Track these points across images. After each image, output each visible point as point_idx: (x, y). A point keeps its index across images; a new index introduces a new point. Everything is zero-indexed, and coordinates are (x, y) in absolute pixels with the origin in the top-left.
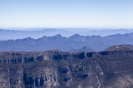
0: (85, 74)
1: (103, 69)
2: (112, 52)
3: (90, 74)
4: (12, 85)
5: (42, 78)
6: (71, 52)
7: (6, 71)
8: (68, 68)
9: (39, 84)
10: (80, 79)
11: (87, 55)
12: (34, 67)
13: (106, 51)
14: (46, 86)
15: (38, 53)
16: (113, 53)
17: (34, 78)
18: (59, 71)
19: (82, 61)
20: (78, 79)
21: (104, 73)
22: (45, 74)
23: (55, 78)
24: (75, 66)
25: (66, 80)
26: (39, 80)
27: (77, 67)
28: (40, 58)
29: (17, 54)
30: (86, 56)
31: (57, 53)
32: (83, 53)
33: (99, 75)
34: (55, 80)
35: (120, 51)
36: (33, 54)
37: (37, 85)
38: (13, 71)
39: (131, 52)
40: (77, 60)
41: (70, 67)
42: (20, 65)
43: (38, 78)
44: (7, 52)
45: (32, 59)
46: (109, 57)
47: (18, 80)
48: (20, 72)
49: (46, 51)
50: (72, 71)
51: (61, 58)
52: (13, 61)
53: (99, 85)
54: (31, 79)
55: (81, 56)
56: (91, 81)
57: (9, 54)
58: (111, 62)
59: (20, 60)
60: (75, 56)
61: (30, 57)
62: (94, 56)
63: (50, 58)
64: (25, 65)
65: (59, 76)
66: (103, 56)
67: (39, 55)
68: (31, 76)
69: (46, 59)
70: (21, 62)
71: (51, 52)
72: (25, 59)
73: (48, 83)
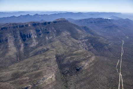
1: (55, 29)
2: (58, 21)
3: (50, 31)
4: (16, 38)
6: (40, 22)
7: (11, 32)
8: (40, 29)
10: (46, 34)
11: (48, 23)
14: (32, 38)
15: (25, 23)
17: (26, 35)
18: (36, 31)
19: (45, 26)
21: (56, 31)
25: (40, 35)
27: (44, 29)
28: (27, 25)
29: (15, 24)
31: (34, 23)
33: (54, 31)
34: (35, 35)
35: (61, 21)
37: (28, 37)
38: (15, 32)
39: (65, 21)
40: (43, 25)
41: (41, 29)
44: (7, 24)
45: (23, 26)
46: (57, 23)
47: (18, 36)
48: (18, 32)
49: (29, 22)
50: (42, 31)
51: (36, 25)
52: (13, 27)
54: (24, 35)
55: (45, 24)
57: (11, 24)
59: (17, 27)
60: (42, 24)
61: (22, 25)
62: (51, 23)
64: (20, 29)
65: (36, 33)
66: (55, 23)
68: (24, 34)
69: (29, 26)
70: (17, 28)
71: (31, 22)
72: (19, 26)
73: (33, 36)
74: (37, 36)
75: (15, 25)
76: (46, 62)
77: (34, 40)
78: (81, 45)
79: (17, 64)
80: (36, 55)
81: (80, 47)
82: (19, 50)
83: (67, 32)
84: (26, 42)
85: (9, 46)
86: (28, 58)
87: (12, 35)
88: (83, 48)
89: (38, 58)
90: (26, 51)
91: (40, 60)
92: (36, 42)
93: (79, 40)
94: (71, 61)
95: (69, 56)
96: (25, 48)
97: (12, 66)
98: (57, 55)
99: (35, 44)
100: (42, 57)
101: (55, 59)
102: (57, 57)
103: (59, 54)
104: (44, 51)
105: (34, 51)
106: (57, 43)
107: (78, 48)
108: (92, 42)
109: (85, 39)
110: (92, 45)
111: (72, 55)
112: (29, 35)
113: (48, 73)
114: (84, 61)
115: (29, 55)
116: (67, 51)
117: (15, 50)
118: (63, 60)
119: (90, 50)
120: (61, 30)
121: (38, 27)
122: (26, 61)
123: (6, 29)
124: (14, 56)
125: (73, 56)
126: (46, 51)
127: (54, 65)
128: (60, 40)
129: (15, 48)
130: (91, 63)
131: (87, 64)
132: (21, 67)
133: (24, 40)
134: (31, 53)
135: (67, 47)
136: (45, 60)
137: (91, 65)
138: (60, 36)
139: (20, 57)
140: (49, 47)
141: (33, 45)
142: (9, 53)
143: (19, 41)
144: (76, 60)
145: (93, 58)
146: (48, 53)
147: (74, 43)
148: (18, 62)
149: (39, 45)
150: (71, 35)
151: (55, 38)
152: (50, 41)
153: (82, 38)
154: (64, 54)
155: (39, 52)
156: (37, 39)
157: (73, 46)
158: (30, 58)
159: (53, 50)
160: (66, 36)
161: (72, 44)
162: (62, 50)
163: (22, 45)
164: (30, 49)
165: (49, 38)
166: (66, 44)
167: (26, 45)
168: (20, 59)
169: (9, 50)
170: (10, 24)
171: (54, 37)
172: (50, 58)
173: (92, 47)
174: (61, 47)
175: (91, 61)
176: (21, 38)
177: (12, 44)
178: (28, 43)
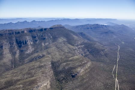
0: (44, 38)
1: (52, 35)
3: (46, 38)
4: (11, 45)
6: (37, 29)
7: (7, 39)
8: (36, 35)
9: (24, 43)
10: (42, 40)
11: (44, 30)
14: (28, 44)
15: (21, 30)
16: (55, 28)
17: (22, 41)
18: (32, 37)
19: (42, 32)
21: (52, 37)
25: (36, 41)
26: (24, 42)
27: (40, 35)
28: (23, 32)
30: (43, 30)
31: (31, 29)
33: (50, 38)
34: (31, 41)
35: (58, 27)
37: (23, 44)
38: (10, 38)
39: (62, 27)
40: (40, 32)
41: (37, 35)
43: (24, 41)
45: (19, 33)
46: (53, 30)
47: (14, 43)
48: (14, 39)
49: (25, 29)
50: (38, 37)
51: (33, 31)
52: (9, 34)
54: (20, 41)
55: (41, 30)
56: (47, 40)
57: (7, 30)
59: (13, 33)
60: (38, 30)
61: (18, 31)
62: (47, 30)
64: (16, 36)
65: (33, 39)
66: (51, 30)
67: (22, 31)
69: (26, 32)
70: (13, 34)
71: (28, 29)
72: (15, 32)
73: (29, 43)
74: (33, 42)
75: (10, 32)
76: (41, 69)
77: (30, 47)
78: (77, 51)
79: (11, 72)
80: (31, 61)
81: (76, 53)
82: (14, 57)
83: (64, 38)
84: (22, 49)
85: (4, 53)
86: (23, 64)
87: (7, 42)
88: (80, 54)
89: (33, 65)
90: (21, 58)
91: (35, 67)
92: (32, 48)
93: (75, 46)
94: (67, 68)
95: (65, 62)
96: (20, 55)
97: (6, 73)
98: (53, 61)
99: (30, 51)
100: (37, 64)
101: (51, 65)
102: (53, 63)
103: (55, 60)
104: (40, 57)
105: (30, 58)
106: (53, 49)
107: (74, 54)
108: (88, 48)
109: (81, 44)
110: (88, 50)
111: (67, 61)
112: (25, 41)
113: (43, 81)
114: (79, 67)
115: (24, 62)
116: (63, 57)
117: (10, 57)
118: (58, 67)
119: (86, 56)
120: (57, 36)
121: (35, 34)
122: (21, 68)
123: (2, 36)
124: (9, 63)
125: (69, 63)
126: (41, 57)
127: (49, 72)
128: (56, 46)
129: (10, 55)
130: (87, 69)
131: (82, 70)
132: (15, 74)
133: (20, 47)
134: (26, 60)
135: (63, 53)
136: (40, 67)
137: (87, 71)
138: (56, 43)
139: (15, 64)
140: (45, 53)
141: (28, 52)
142: (4, 60)
143: (14, 48)
144: (72, 66)
145: (89, 64)
146: (43, 60)
147: (70, 49)
148: (12, 69)
149: (35, 51)
150: (67, 41)
152: (47, 48)
153: (78, 44)
154: (59, 61)
155: (35, 59)
156: (33, 46)
157: (69, 52)
158: (25, 65)
159: (48, 57)
160: (62, 42)
161: (68, 51)
162: (58, 56)
163: (18, 52)
164: (25, 56)
166: (62, 50)
167: (21, 51)
168: (14, 66)
169: (4, 57)
170: (5, 31)
171: (50, 43)
172: (45, 65)
173: (88, 53)
174: (57, 53)
175: (87, 67)
176: (17, 45)
177: (7, 51)
178: (24, 49)
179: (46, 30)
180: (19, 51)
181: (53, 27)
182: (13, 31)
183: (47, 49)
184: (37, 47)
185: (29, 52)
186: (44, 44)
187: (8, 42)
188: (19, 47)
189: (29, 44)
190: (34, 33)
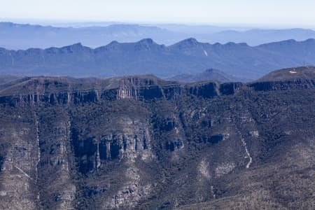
0: (215, 134)
1: (258, 123)
2: (281, 83)
3: (227, 134)
4: (46, 155)
5: (115, 141)
6: (183, 82)
7: (32, 122)
8: (175, 118)
9: (108, 155)
10: (203, 144)
11: (221, 90)
12: (96, 115)
13: (265, 81)
14: (125, 159)
15: (105, 83)
16: (282, 85)
17: (96, 141)
18: (155, 127)
19: (208, 103)
20: (198, 145)
21: (261, 134)
22: (123, 132)
23: (144, 141)
24: (193, 114)
25: (171, 147)
26: (109, 146)
27: (196, 117)
28: (111, 95)
29: (56, 83)
30: (217, 90)
31: (151, 82)
32: (212, 85)
33: (247, 136)
34: (145, 147)
35: (299, 82)
36: (93, 84)
37: (103, 157)
38: (48, 123)
40: (197, 100)
41: (181, 116)
42: (62, 109)
43: (105, 141)
45: (90, 97)
46: (272, 94)
47: (59, 145)
48: (64, 126)
49: (124, 79)
50: (184, 126)
51: (160, 95)
52: (46, 99)
53: (248, 160)
54: (89, 142)
55: (207, 91)
56: (230, 150)
57: (36, 82)
58: (278, 107)
59: (63, 98)
60: (191, 91)
61: (87, 90)
62: (237, 91)
63: (133, 95)
64: (74, 110)
65: (155, 136)
66: (260, 92)
67: (108, 88)
68: (90, 135)
69: (123, 96)
70: (65, 103)
71: (136, 79)
72: (76, 94)
73: (130, 153)
74: (157, 151)
75: (53, 90)
77: (133, 175)
84: (90, 182)
85: (3, 193)
87: (29, 138)
99: (132, 197)
112: (114, 143)
123: (12, 105)
128: (273, 188)
133: (84, 169)
138: (275, 167)
143: (55, 173)
149: (156, 203)
151: (248, 174)
152: (220, 190)
156: (150, 171)
163: (69, 194)
165: (213, 172)
167: (87, 194)
171: (245, 167)
176: (72, 158)
177: (20, 184)
178: (99, 185)
179: (231, 92)
180: (74, 189)
181: (271, 79)
182: (66, 85)
183: (219, 195)
184: (170, 182)
185: (121, 201)
186: (212, 170)
187: (33, 139)
188: (80, 170)
189: (133, 157)
190: (166, 104)
